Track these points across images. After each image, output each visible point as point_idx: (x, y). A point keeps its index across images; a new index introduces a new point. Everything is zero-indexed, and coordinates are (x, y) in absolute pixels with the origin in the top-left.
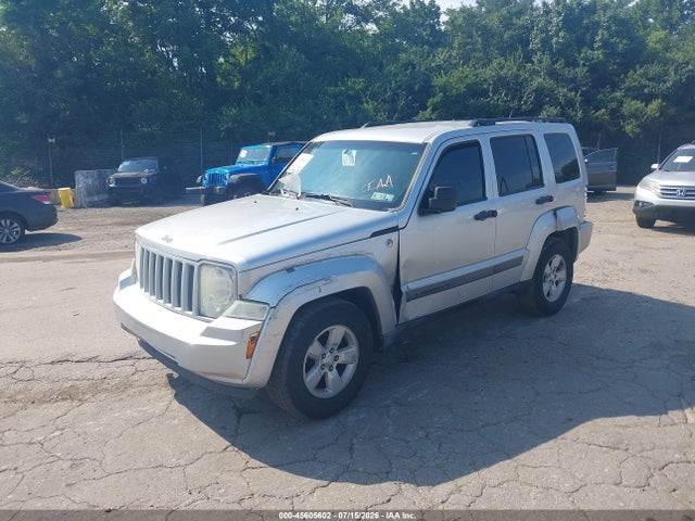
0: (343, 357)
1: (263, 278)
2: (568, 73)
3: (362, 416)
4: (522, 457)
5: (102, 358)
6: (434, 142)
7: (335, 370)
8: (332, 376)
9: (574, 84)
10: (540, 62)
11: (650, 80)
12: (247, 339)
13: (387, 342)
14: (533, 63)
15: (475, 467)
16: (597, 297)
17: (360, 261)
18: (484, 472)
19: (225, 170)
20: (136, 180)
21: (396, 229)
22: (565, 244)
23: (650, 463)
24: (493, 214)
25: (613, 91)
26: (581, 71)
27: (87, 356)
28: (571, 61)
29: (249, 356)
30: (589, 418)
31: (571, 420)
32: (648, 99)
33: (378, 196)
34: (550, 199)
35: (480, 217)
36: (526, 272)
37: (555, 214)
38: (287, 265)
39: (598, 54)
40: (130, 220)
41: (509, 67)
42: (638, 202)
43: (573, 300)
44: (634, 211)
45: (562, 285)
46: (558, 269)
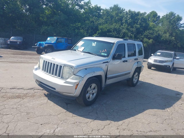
0: (94, 91)
1: (80, 70)
2: (131, 29)
3: (97, 106)
4: (136, 116)
5: (25, 88)
6: (116, 43)
7: (92, 94)
8: (91, 96)
9: (132, 32)
10: (125, 25)
11: (150, 34)
12: (76, 84)
13: (103, 89)
14: (123, 25)
15: (126, 118)
16: (143, 83)
17: (100, 69)
18: (128, 119)
19: (44, 43)
20: (16, 42)
21: (108, 62)
22: (138, 70)
23: (163, 119)
24: (127, 61)
25: (141, 35)
26: (134, 29)
27: (21, 88)
28: (132, 26)
29: (76, 89)
30: (148, 109)
31: (144, 109)
32: (149, 39)
33: (103, 54)
34: (137, 59)
35: (124, 61)
36: (130, 76)
37: (138, 63)
38: (85, 68)
39: (138, 26)
40: (15, 53)
41: (117, 26)
42: (148, 62)
43: (138, 84)
44: (147, 65)
45: (137, 79)
46: (136, 76)
